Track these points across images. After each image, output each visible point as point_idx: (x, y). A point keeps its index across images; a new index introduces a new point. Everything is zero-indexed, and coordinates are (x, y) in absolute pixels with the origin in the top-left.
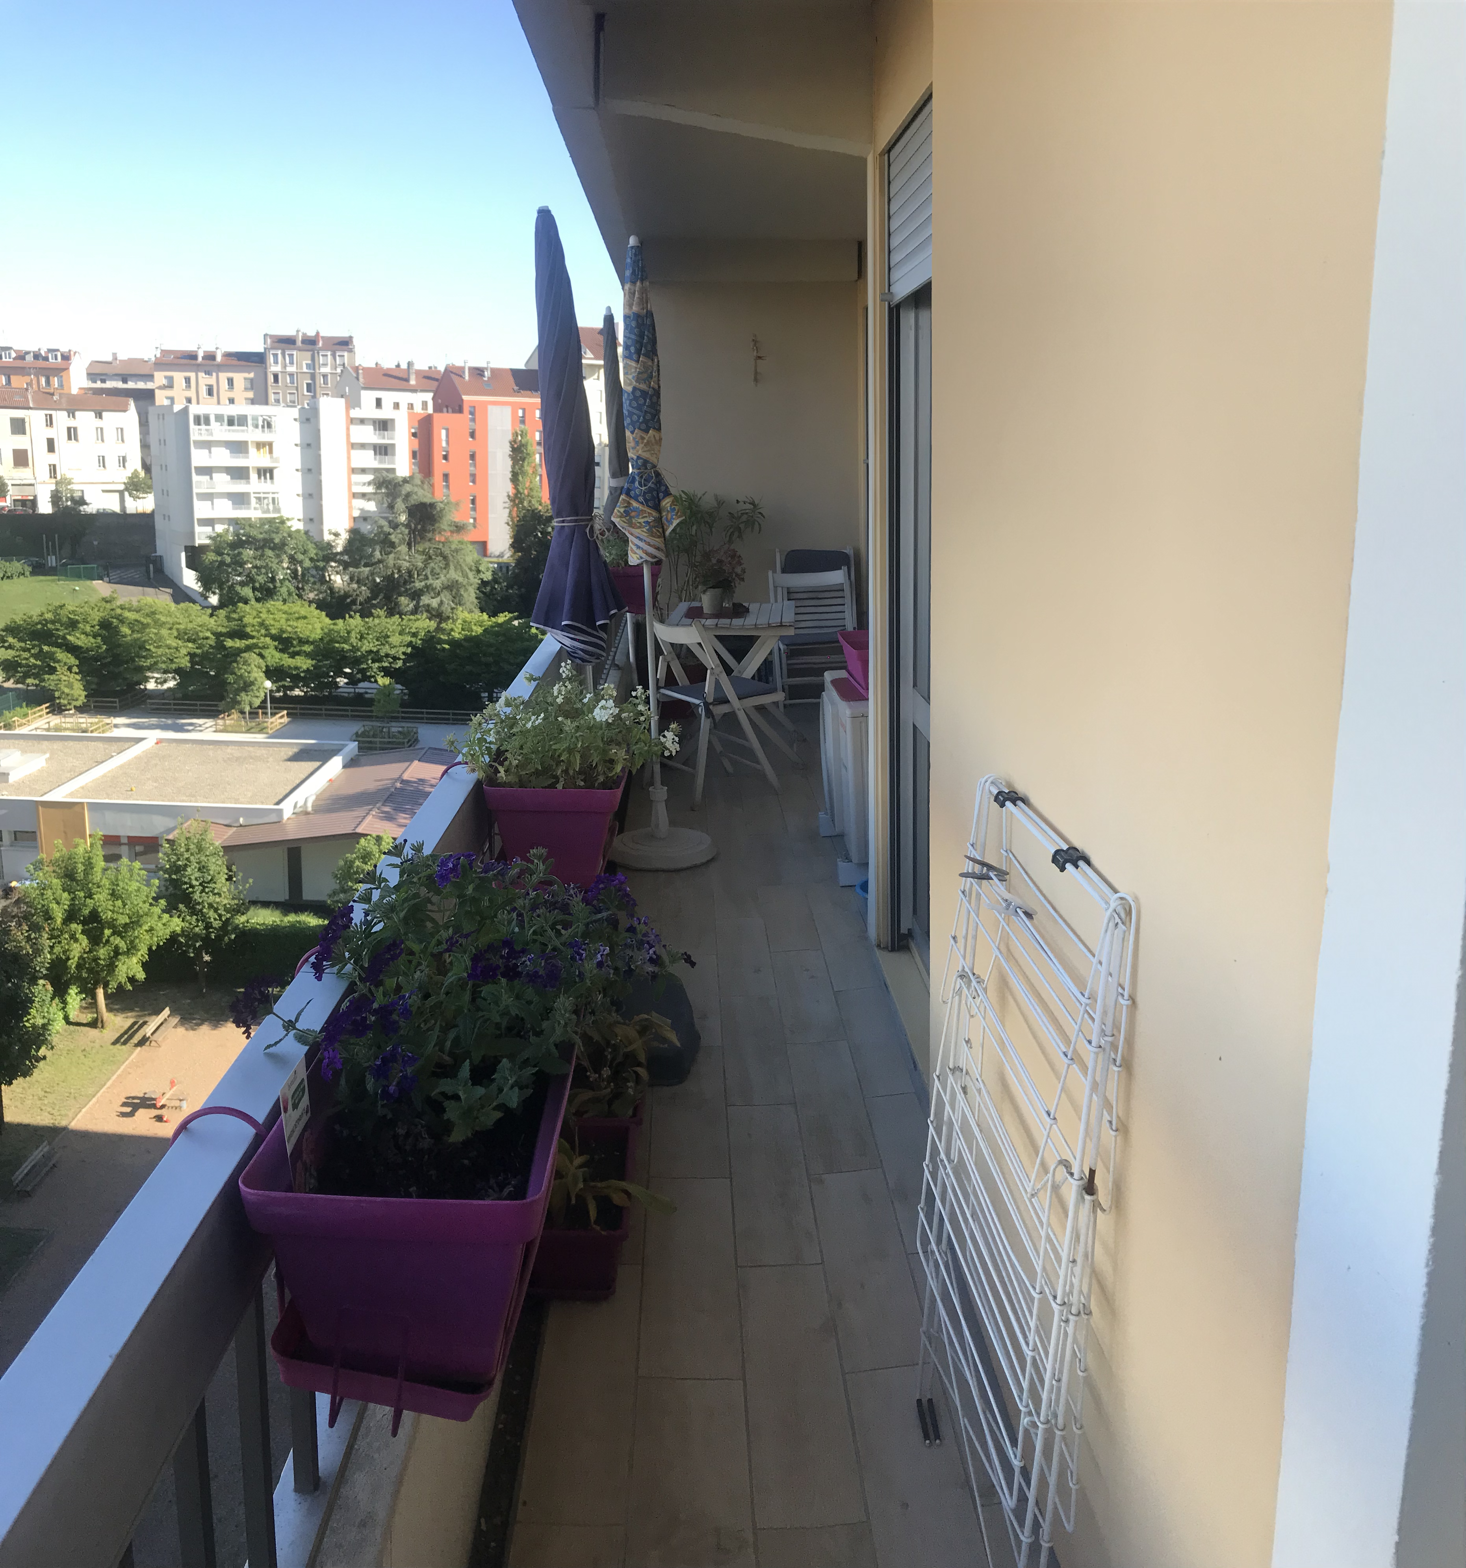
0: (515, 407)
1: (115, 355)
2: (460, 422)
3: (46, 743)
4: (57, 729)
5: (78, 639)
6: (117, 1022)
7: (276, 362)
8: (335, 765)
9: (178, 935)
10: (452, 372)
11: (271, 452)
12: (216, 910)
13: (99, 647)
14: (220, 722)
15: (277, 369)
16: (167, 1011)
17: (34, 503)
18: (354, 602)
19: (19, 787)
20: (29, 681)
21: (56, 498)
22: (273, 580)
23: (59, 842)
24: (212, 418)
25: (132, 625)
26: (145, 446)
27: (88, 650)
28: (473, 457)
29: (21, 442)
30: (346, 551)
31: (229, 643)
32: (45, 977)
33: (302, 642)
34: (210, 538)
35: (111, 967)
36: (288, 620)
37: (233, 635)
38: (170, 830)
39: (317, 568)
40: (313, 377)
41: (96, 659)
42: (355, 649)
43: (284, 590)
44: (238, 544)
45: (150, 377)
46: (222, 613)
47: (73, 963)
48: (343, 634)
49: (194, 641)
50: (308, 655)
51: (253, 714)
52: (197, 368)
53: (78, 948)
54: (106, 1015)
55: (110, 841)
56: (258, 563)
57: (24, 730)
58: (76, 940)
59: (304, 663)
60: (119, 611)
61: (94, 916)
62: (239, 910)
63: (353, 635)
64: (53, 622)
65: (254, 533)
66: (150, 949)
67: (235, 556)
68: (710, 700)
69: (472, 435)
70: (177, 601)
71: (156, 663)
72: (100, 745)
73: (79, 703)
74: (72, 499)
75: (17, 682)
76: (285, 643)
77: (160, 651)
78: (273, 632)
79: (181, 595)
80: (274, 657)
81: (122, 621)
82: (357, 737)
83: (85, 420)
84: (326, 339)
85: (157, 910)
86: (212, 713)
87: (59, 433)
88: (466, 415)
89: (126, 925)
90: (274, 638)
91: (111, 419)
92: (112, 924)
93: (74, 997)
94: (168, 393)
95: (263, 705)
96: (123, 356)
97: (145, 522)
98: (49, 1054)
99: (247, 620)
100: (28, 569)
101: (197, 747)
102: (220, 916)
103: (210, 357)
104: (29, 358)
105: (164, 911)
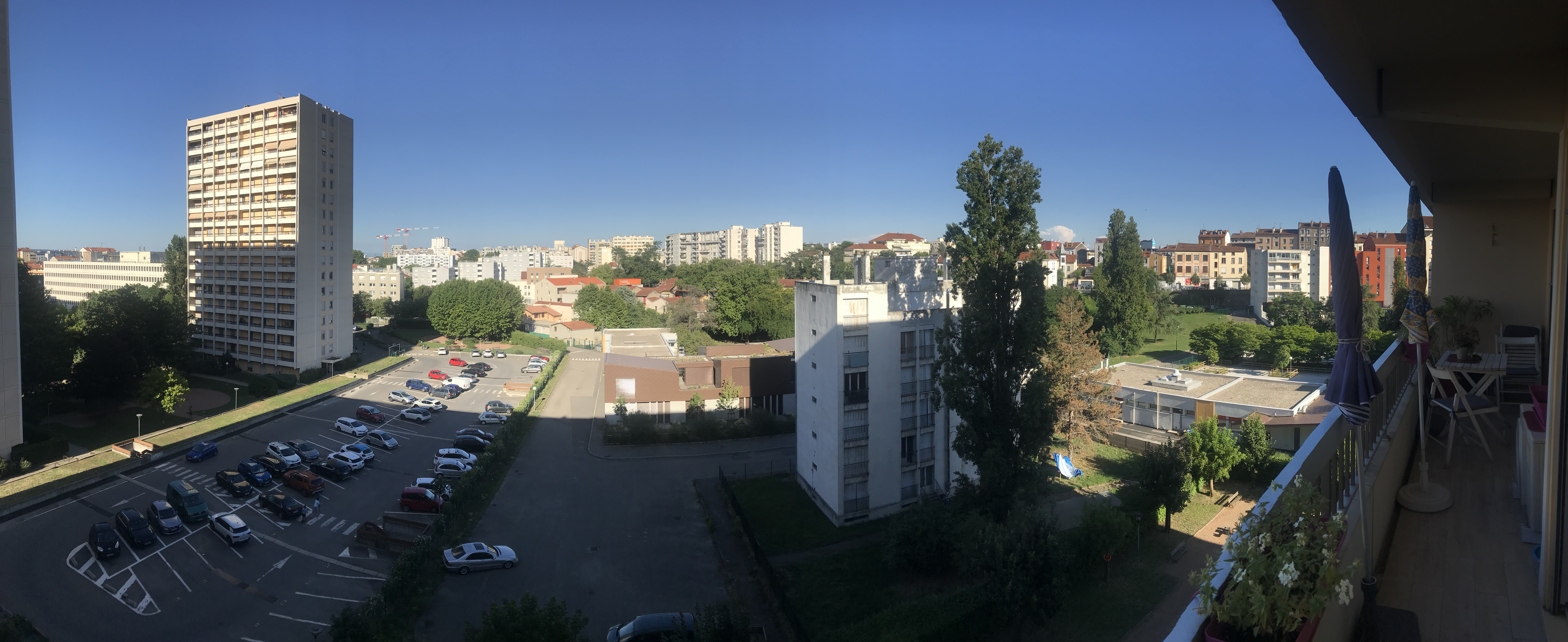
0: (1396, 248)
1: (1241, 231)
2: (1374, 254)
3: (1202, 377)
4: (1208, 371)
5: (1219, 337)
6: (1218, 495)
7: (1303, 233)
8: (1316, 394)
9: (1245, 461)
10: (1371, 235)
11: (1298, 267)
12: (1261, 452)
13: (1226, 340)
14: (1271, 372)
15: (1304, 235)
16: (1237, 493)
17: (1208, 285)
18: (1329, 326)
19: (1191, 393)
20: (1199, 352)
21: (1216, 284)
22: (1297, 316)
23: (1201, 417)
24: (1276, 254)
25: (1239, 332)
26: (1249, 264)
27: (1222, 341)
28: (1379, 268)
29: (1206, 264)
30: (1327, 305)
31: (1277, 341)
32: (1190, 472)
33: (1307, 341)
34: (1272, 300)
35: (1217, 471)
36: (1301, 332)
37: (1278, 338)
38: (1246, 416)
39: (1314, 312)
40: (1318, 238)
41: (1224, 345)
42: (1328, 345)
43: (1301, 320)
44: (1283, 302)
45: (1254, 239)
46: (1275, 329)
47: (1202, 468)
48: (1324, 338)
49: (1262, 340)
50: (1308, 347)
51: (1285, 370)
52: (1272, 235)
53: (1205, 462)
54: (1214, 491)
55: (1220, 418)
56: (1291, 310)
57: (1195, 371)
58: (1204, 459)
59: (1306, 350)
60: (1234, 327)
61: (1212, 448)
62: (1272, 451)
63: (1328, 339)
64: (1210, 330)
65: (1289, 298)
66: (1232, 466)
67: (1281, 307)
68: (1456, 410)
69: (1379, 259)
70: (1257, 323)
71: (1247, 348)
72: (1221, 378)
73: (1216, 362)
74: (1222, 285)
75: (1195, 352)
76: (1299, 342)
77: (1249, 343)
78: (1295, 337)
79: (1260, 321)
80: (1294, 347)
81: (1235, 331)
82: (1327, 382)
83: (1228, 255)
84: (1323, 224)
85: (1236, 450)
86: (1268, 368)
87: (1219, 261)
88: (1377, 252)
89: (1223, 455)
90: (1294, 340)
91: (1238, 255)
92: (1218, 454)
93: (1202, 482)
94: (1261, 245)
95: (1289, 366)
96: (1244, 232)
97: (1247, 292)
98: (1188, 504)
99: (1285, 332)
100: (1204, 310)
101: (1260, 382)
102: (1262, 455)
103: (1278, 231)
104: (1211, 234)
105: (1239, 451)
